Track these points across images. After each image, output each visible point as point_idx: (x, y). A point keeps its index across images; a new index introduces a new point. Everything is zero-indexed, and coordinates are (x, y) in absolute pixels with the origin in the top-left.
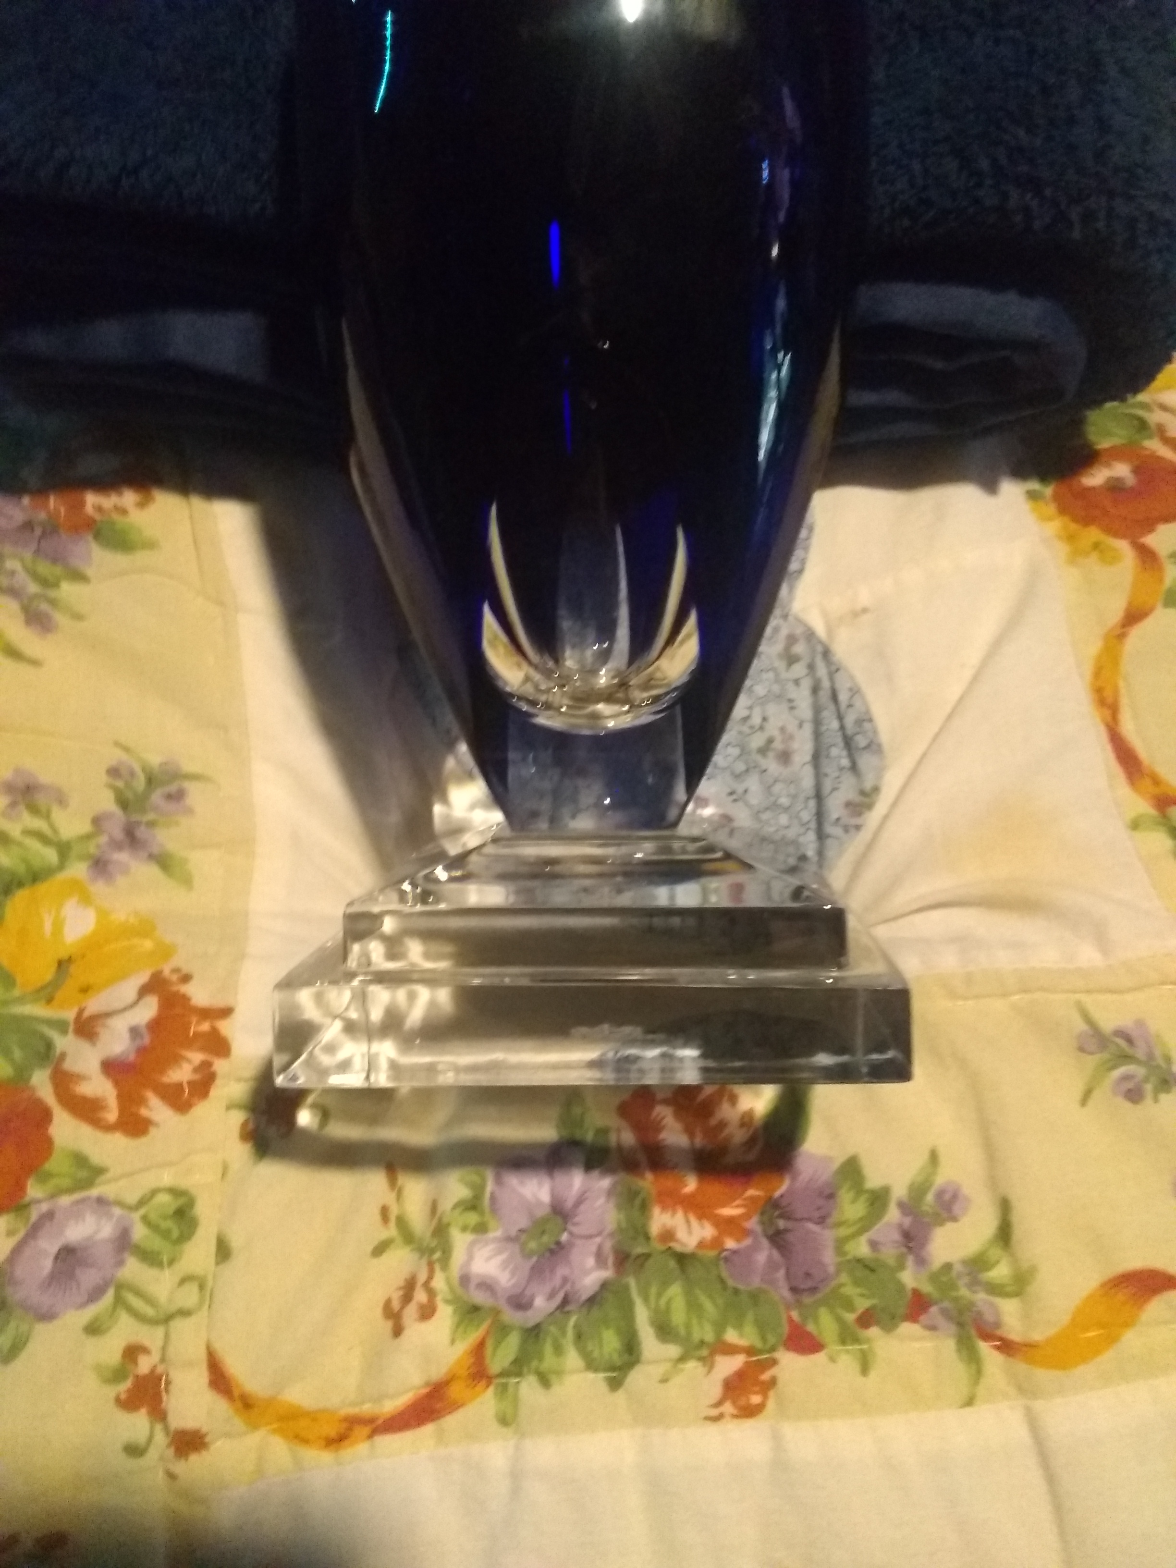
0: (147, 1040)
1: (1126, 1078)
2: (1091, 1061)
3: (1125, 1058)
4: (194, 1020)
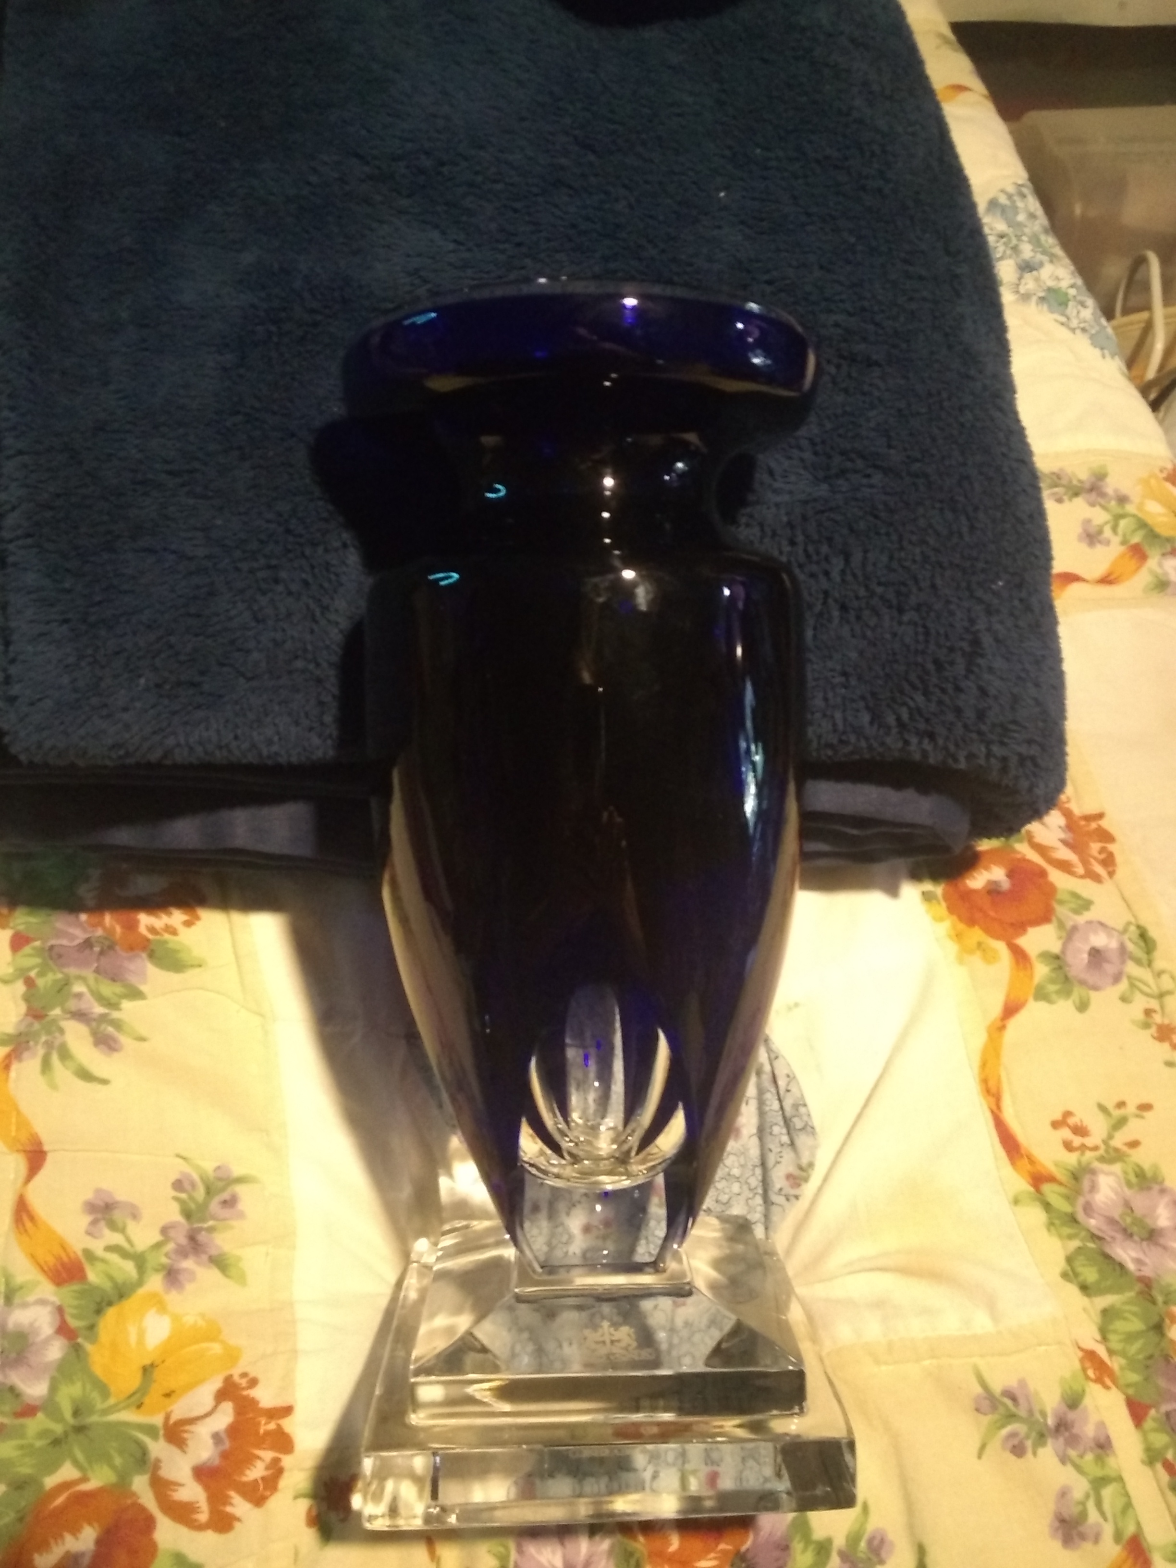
0: (227, 1445)
1: (1013, 1435)
2: (986, 1420)
3: (1011, 1417)
4: (263, 1421)
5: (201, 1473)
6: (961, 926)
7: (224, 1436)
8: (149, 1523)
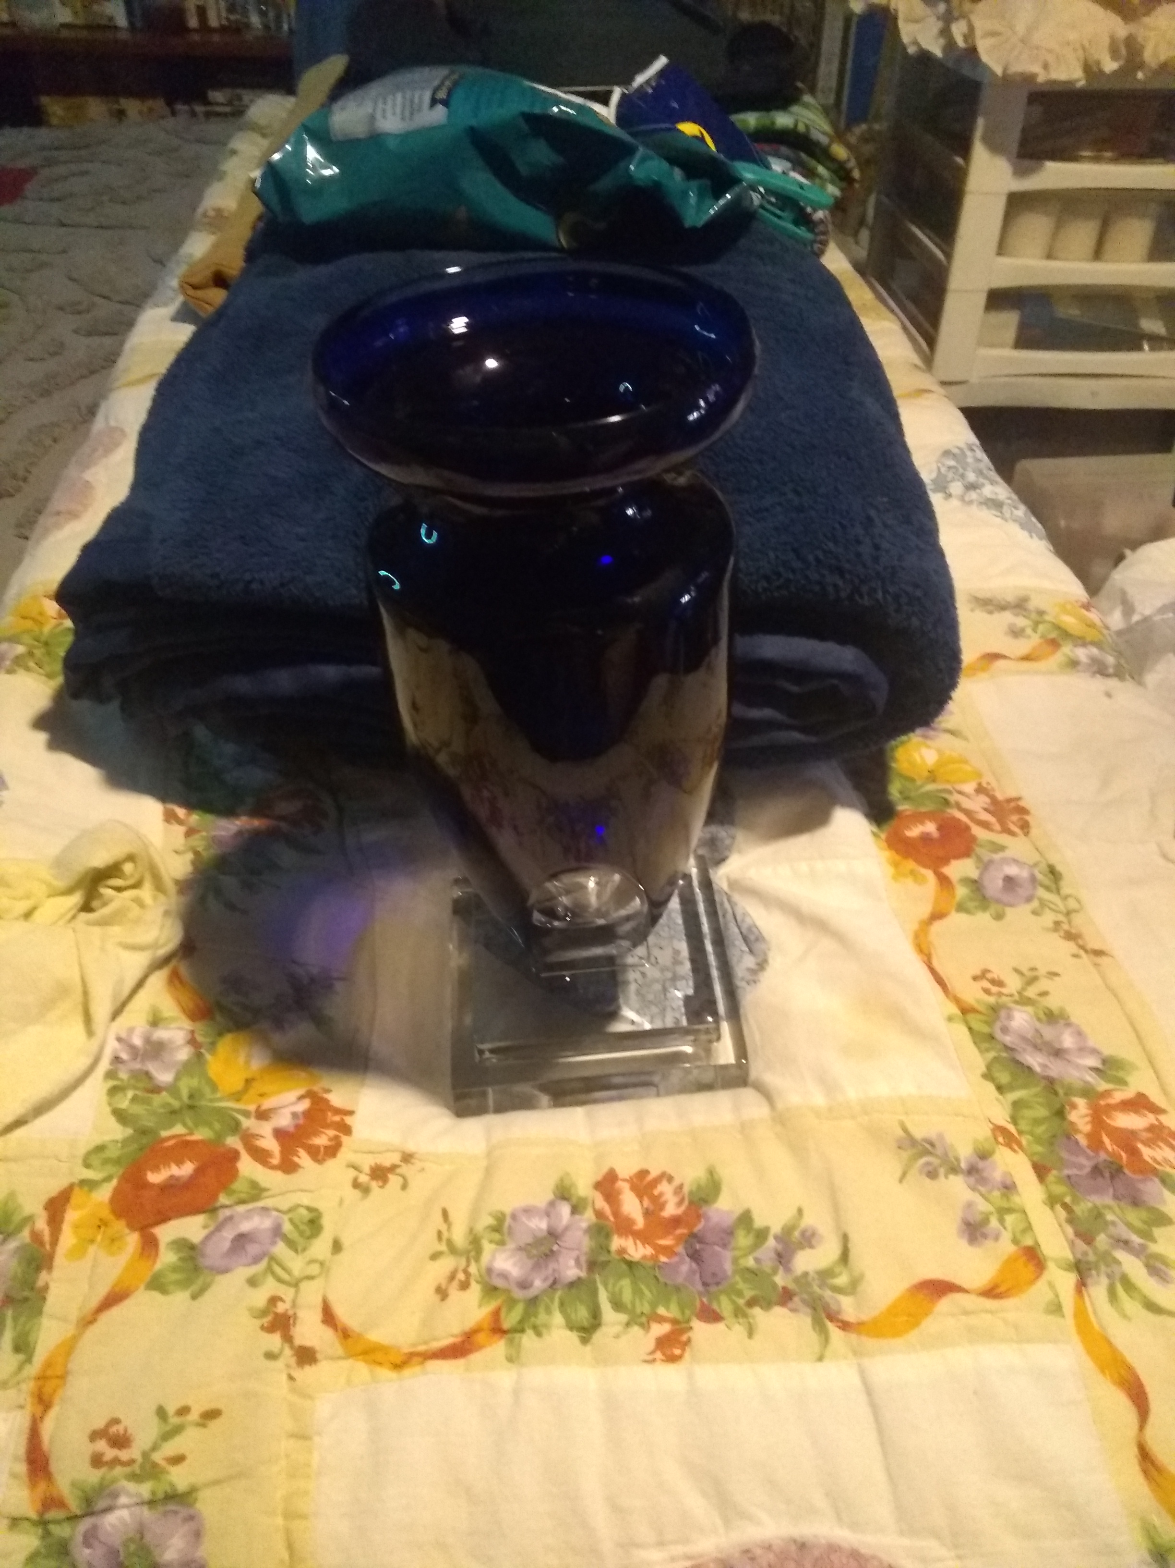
0: (301, 1121)
1: (928, 1164)
2: (905, 1155)
3: (927, 1153)
4: (329, 1114)
5: (279, 1134)
6: (898, 858)
7: (301, 1116)
8: (234, 1156)
